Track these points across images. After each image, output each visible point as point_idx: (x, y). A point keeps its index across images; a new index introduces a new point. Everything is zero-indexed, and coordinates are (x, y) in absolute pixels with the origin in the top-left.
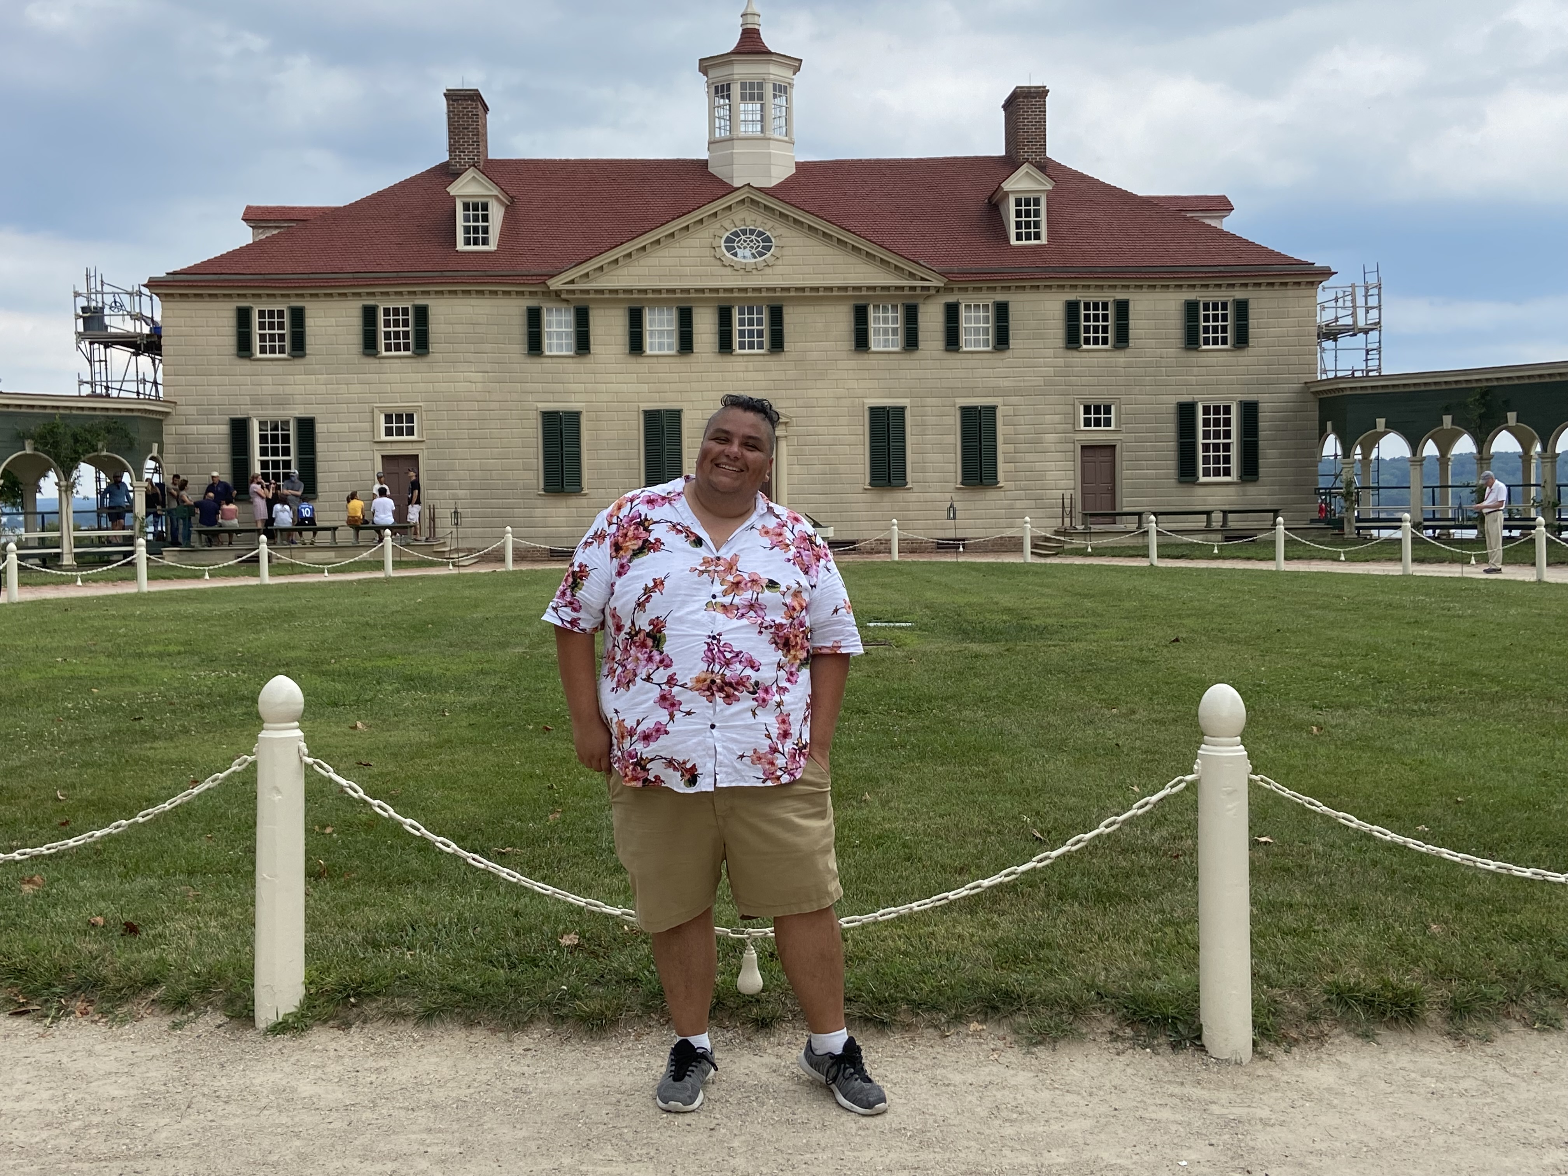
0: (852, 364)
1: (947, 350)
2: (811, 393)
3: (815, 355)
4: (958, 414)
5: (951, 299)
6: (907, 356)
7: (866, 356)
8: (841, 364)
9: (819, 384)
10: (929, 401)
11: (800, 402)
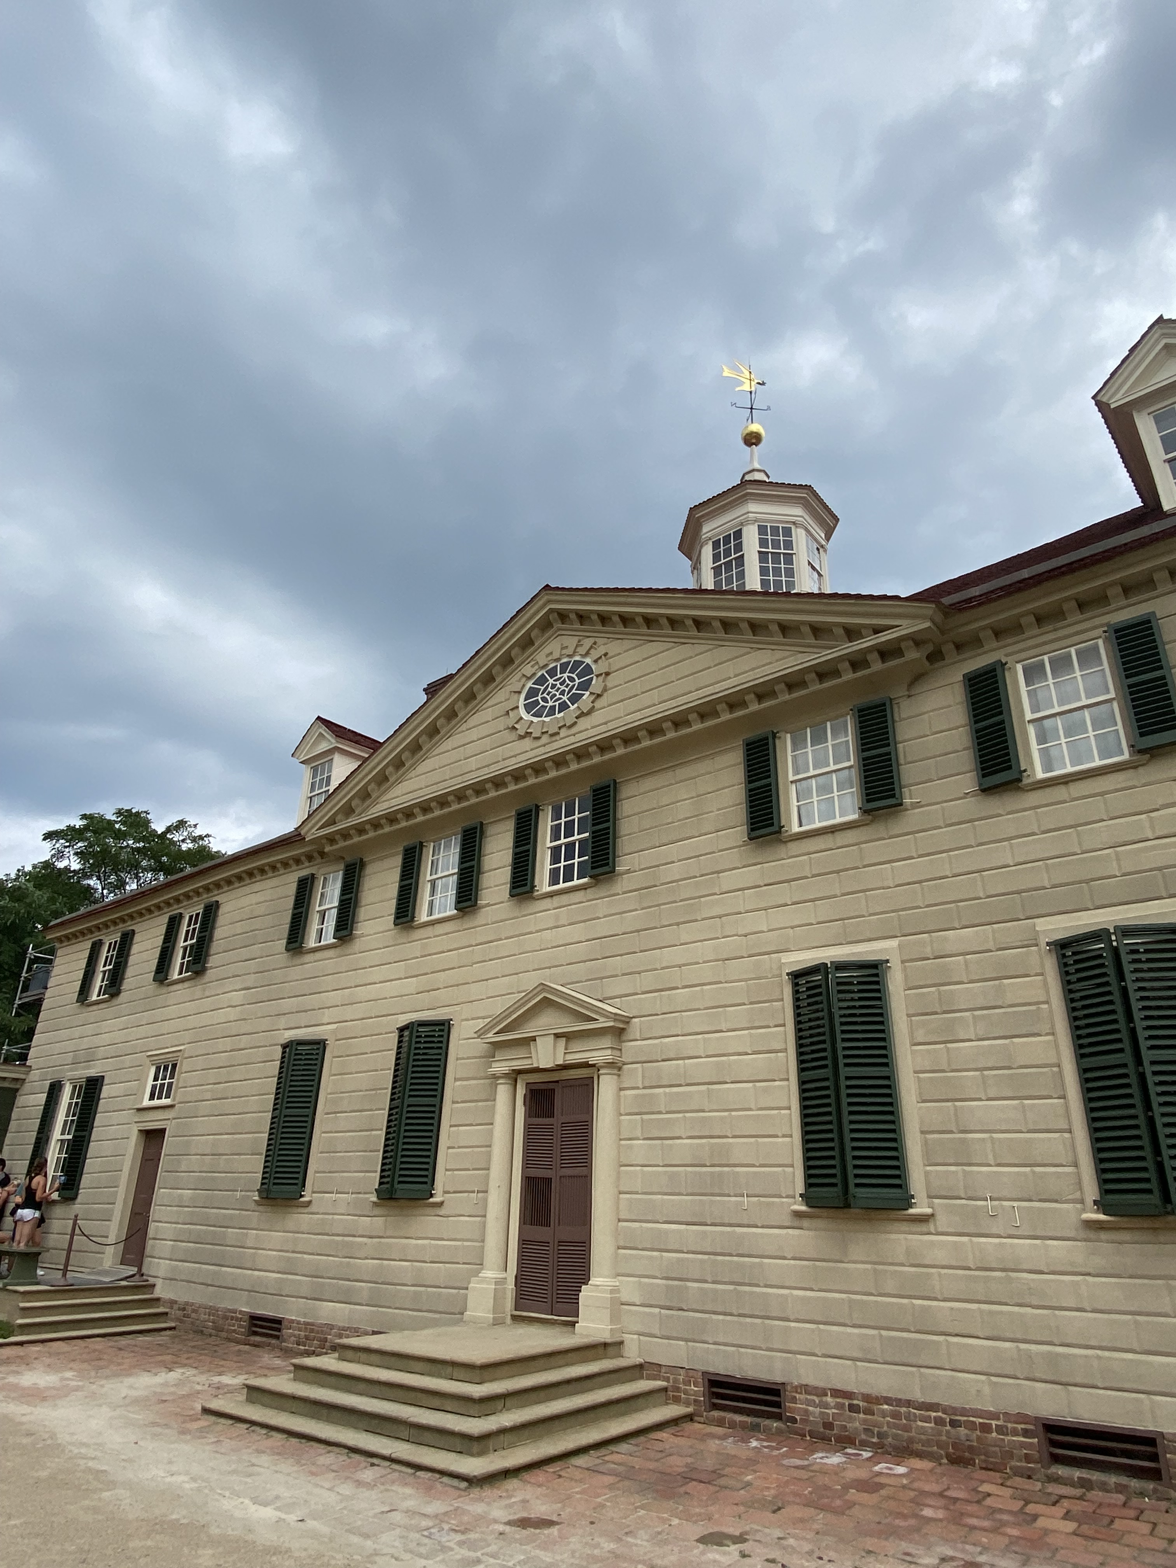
0: (750, 875)
1: (986, 790)
2: (668, 956)
3: (675, 871)
4: (1050, 967)
5: (977, 663)
6: (879, 829)
7: (782, 850)
8: (729, 880)
9: (686, 933)
10: (956, 938)
11: (647, 981)
